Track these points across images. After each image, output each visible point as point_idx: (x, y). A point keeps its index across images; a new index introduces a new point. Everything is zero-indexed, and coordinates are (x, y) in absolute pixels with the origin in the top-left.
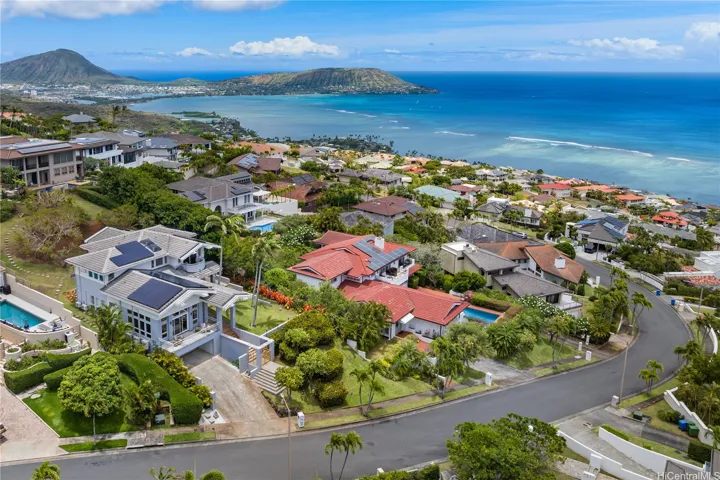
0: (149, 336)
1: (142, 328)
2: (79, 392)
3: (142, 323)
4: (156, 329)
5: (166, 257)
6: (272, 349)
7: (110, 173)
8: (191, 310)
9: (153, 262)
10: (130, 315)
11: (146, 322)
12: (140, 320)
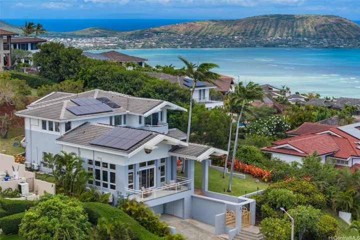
0: (113, 187)
1: (105, 179)
2: (46, 222)
3: (105, 173)
4: (122, 177)
5: (125, 116)
6: (253, 209)
7: (50, 49)
8: (160, 164)
9: (111, 118)
10: (91, 166)
11: (109, 170)
12: (101, 169)
